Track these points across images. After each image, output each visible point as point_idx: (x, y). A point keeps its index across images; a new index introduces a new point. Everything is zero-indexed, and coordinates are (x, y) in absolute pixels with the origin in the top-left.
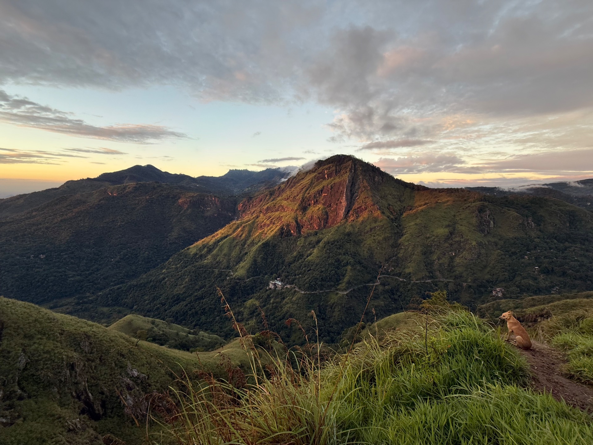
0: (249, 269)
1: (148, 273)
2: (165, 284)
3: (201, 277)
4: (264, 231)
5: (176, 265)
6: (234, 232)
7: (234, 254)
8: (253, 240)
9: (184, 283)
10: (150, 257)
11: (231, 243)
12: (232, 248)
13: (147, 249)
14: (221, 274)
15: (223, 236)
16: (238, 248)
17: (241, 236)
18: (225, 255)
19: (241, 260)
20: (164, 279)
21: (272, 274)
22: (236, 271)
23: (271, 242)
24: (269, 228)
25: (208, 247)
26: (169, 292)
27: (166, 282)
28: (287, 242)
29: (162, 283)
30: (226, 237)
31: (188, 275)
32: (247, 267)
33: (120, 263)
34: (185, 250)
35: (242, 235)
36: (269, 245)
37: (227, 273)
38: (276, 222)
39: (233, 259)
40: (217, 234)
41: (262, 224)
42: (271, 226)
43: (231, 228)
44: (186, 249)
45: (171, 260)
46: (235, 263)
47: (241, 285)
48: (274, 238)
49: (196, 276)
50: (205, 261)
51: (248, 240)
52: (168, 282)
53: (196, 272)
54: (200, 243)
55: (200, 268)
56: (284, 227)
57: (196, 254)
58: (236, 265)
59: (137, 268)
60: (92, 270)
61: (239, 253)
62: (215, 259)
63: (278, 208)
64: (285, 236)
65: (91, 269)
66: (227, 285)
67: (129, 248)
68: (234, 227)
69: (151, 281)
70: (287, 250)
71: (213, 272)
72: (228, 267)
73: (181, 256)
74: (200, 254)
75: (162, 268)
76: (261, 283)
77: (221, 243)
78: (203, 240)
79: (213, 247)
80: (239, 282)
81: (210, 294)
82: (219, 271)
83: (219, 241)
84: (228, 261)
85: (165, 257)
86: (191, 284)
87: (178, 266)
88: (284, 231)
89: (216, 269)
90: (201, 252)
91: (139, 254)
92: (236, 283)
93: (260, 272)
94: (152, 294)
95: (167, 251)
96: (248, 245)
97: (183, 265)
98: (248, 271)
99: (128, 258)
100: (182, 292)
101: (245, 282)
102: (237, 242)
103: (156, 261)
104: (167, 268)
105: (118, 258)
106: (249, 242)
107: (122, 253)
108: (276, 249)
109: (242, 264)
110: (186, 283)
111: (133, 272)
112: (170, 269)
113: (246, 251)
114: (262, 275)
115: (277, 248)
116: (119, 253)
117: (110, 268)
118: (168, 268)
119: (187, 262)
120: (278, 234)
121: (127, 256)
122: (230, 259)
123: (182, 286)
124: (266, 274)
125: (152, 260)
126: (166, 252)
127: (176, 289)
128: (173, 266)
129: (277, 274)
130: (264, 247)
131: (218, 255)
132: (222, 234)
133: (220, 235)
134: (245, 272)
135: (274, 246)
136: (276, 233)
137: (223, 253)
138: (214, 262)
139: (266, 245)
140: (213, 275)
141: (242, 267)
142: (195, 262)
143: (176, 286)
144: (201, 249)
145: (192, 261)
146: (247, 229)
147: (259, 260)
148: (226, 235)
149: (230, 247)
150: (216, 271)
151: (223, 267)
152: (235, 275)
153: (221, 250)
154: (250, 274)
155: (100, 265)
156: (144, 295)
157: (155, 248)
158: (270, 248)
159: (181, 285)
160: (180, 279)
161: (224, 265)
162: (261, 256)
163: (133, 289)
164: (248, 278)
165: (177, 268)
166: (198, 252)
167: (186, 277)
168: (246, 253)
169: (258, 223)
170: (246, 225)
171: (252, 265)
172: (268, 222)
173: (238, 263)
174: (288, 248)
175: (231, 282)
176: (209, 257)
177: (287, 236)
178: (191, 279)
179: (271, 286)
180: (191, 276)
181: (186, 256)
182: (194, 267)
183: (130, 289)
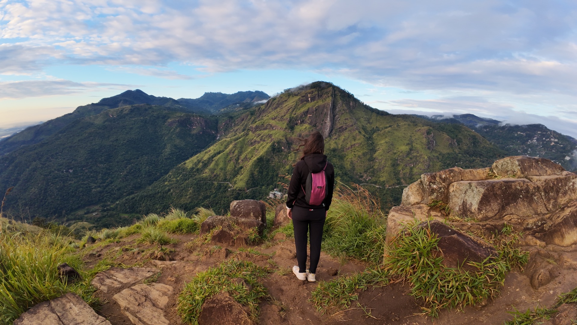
0: (248, 181)
1: (153, 185)
2: (172, 195)
3: (203, 189)
4: (255, 148)
5: (176, 178)
6: (226, 148)
7: (229, 168)
8: (246, 155)
9: (188, 194)
10: (150, 171)
11: (225, 158)
12: (227, 163)
13: (147, 164)
14: (220, 186)
15: (216, 152)
16: (232, 162)
17: (233, 153)
18: (221, 169)
19: (238, 173)
20: (169, 190)
21: (268, 185)
22: (235, 183)
23: (265, 157)
24: (259, 145)
25: (203, 162)
26: (177, 202)
27: (172, 194)
28: (279, 156)
29: (168, 194)
30: (219, 153)
31: (191, 187)
32: (246, 179)
33: (128, 177)
34: (182, 165)
35: (235, 151)
36: (263, 160)
37: (225, 185)
38: (266, 139)
39: (229, 173)
40: (210, 151)
41: (253, 141)
42: (262, 142)
43: (222, 145)
44: (182, 163)
45: (170, 173)
46: (232, 176)
47: (242, 195)
48: (267, 154)
49: (198, 188)
50: (204, 174)
51: (241, 155)
52: (174, 193)
53: (197, 183)
54: (194, 159)
55: (200, 181)
56: (275, 144)
57: (192, 168)
58: (234, 178)
59: (142, 181)
60: (108, 183)
61: (234, 167)
62: (212, 173)
63: (267, 127)
64: (277, 152)
65: (107, 181)
66: (230, 195)
67: (132, 163)
68: (225, 144)
69: (158, 193)
70: (279, 164)
71: (213, 184)
72: (225, 180)
73: (179, 170)
74: (196, 168)
75: (164, 181)
76: (260, 193)
77: (216, 158)
78: (196, 156)
79: (208, 162)
80: (241, 193)
81: (217, 204)
82: (218, 183)
83: (213, 157)
84: (225, 174)
85: (163, 171)
86: (195, 195)
87: (178, 178)
88: (276, 147)
89: (214, 181)
90: (196, 166)
91: (141, 169)
92: (238, 193)
93: (258, 184)
94: (161, 203)
95: (163, 165)
96: (242, 160)
97: (182, 177)
98: (247, 183)
99: (133, 172)
100: (188, 202)
101: (246, 193)
102: (231, 158)
103: (156, 174)
104: (168, 181)
105: (125, 172)
106: (242, 157)
107: (128, 168)
108: (270, 164)
109: (239, 177)
110: (190, 194)
111: (139, 184)
112: (172, 181)
113: (240, 166)
114: (259, 187)
115: (270, 162)
116: (126, 167)
117: (121, 181)
118: (170, 181)
119: (186, 176)
120: (271, 150)
121: (132, 171)
122: (226, 173)
123: (188, 197)
124: (263, 185)
125: (153, 174)
126: (163, 167)
127: (182, 199)
128: (174, 179)
129: (272, 185)
130: (259, 162)
131: (215, 169)
132: (215, 150)
133: (212, 151)
134: (245, 184)
135: (268, 161)
136: (268, 149)
137: (219, 167)
138: (213, 176)
139: (260, 160)
140: (213, 187)
141: (241, 180)
142: (193, 176)
143: (182, 196)
144: (196, 164)
145: (190, 174)
146: (238, 146)
147: (256, 173)
148: (218, 151)
149: (225, 162)
150: (216, 183)
151: (221, 179)
152: (235, 187)
153: (217, 164)
154: (249, 185)
155: (112, 178)
156: (155, 204)
157: (154, 163)
158: (265, 163)
159: (186, 196)
160: (184, 191)
161: (221, 177)
162: (257, 169)
163: (145, 199)
164: (248, 189)
165: (177, 181)
166: (194, 166)
167: (189, 188)
168: (242, 168)
169: (249, 140)
170: (238, 142)
171: (250, 177)
172: (258, 139)
173: (235, 175)
174: (280, 162)
175: (233, 193)
176: (207, 170)
177: (279, 152)
178: (194, 191)
179: (271, 196)
180: (194, 188)
181: (184, 170)
182: (195, 179)
183: (142, 199)
